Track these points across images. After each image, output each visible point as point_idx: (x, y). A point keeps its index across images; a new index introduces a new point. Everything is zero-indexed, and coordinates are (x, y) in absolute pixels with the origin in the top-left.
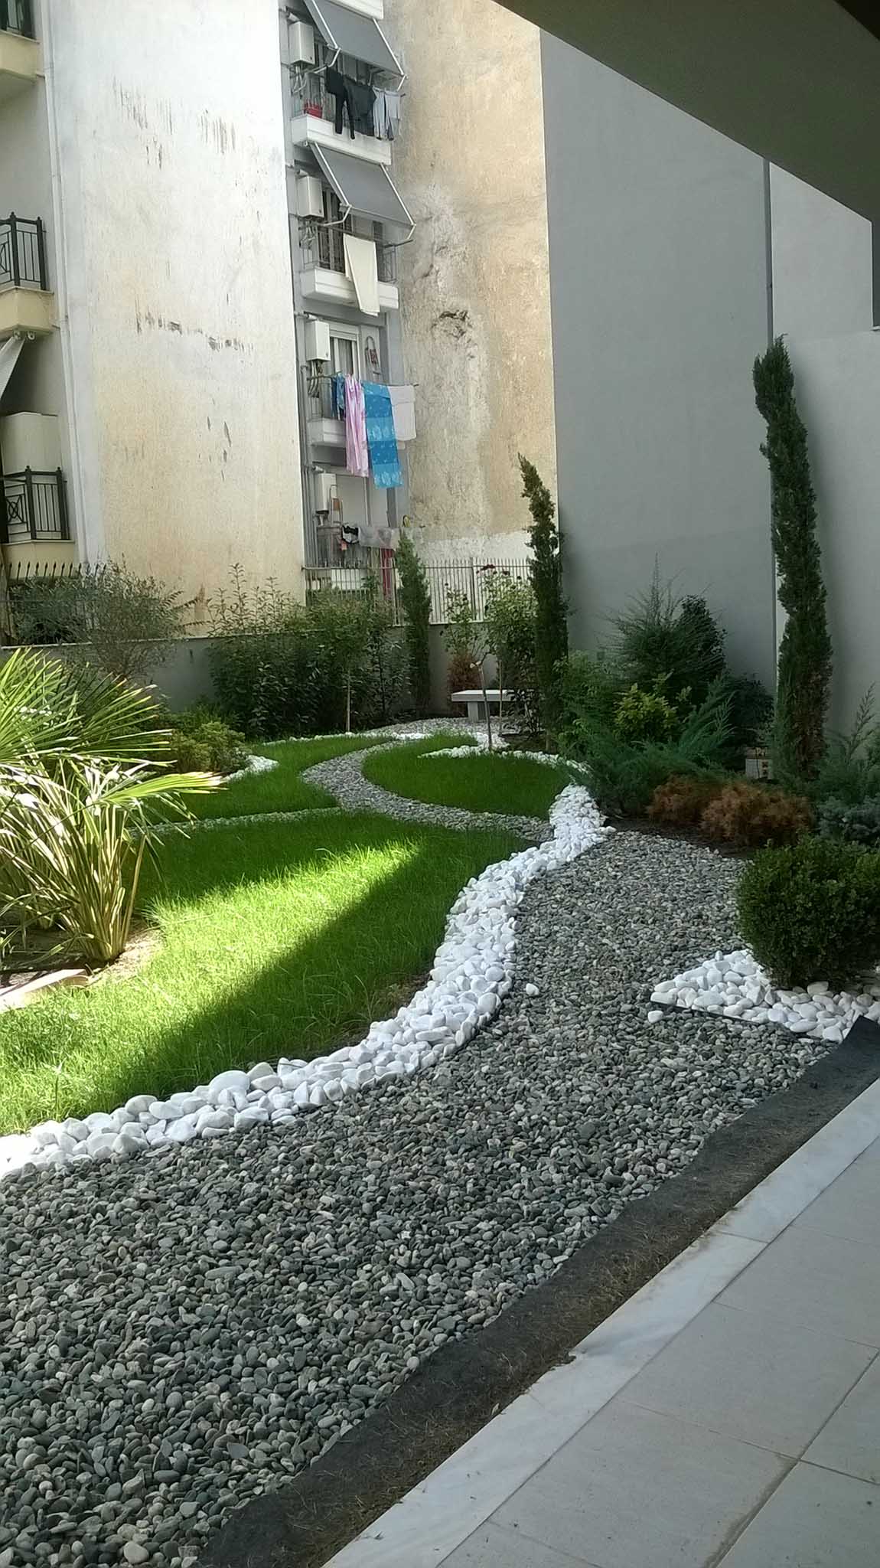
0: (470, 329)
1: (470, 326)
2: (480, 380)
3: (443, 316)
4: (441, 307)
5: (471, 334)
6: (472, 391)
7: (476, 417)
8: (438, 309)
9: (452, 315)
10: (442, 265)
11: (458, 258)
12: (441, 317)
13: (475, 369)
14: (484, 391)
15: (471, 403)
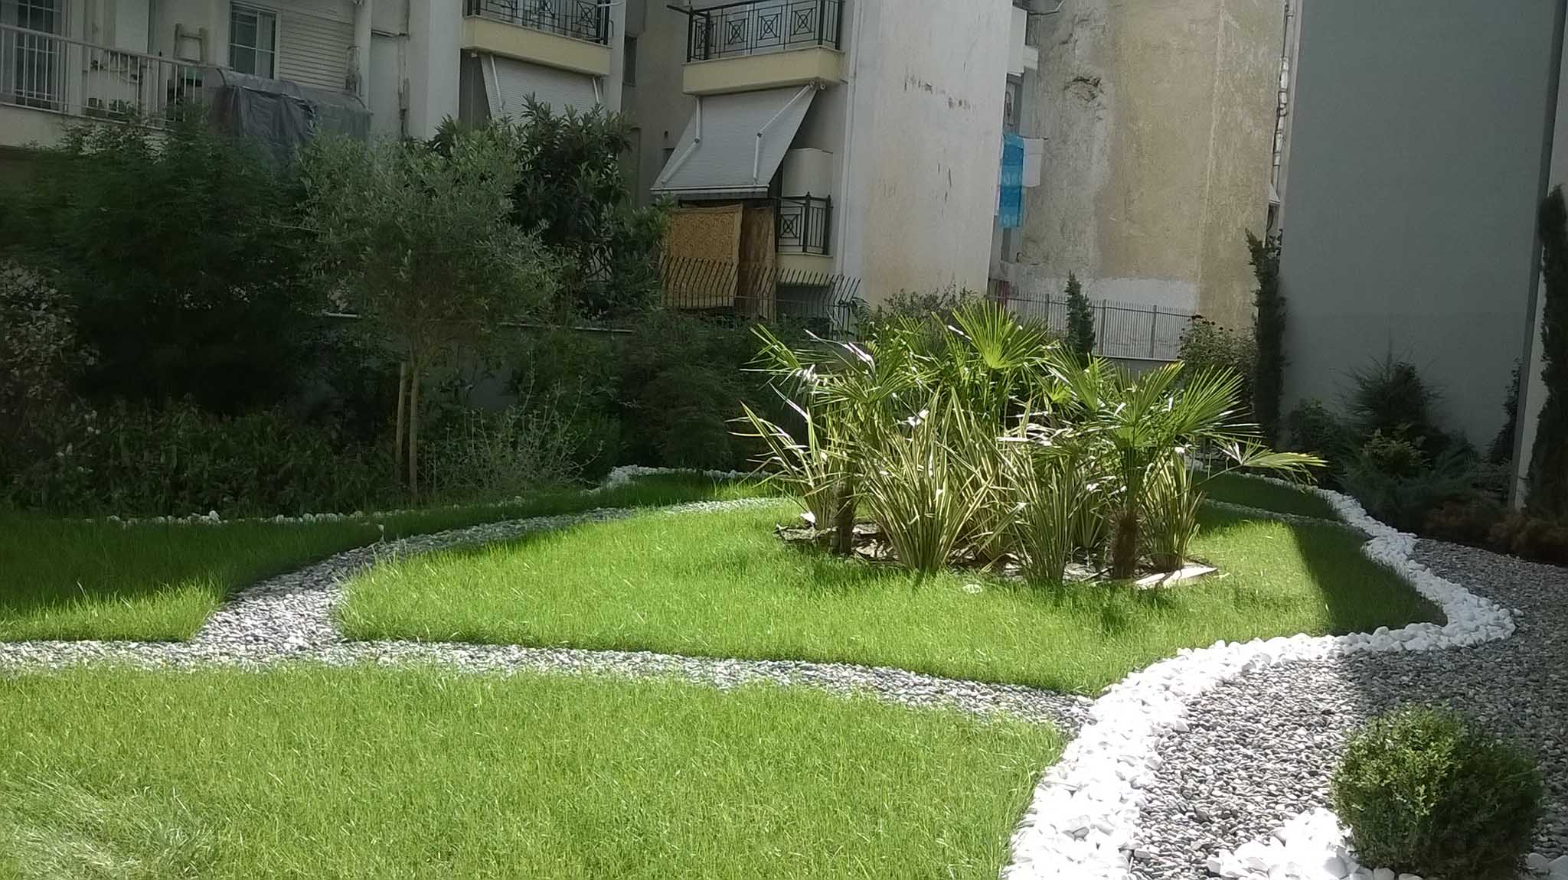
0: (1101, 94)
1: (1102, 92)
2: (1105, 141)
3: (1077, 80)
4: (1075, 71)
5: (1101, 98)
6: (1096, 148)
7: (1097, 172)
8: (1073, 74)
9: (1086, 81)
10: (1082, 35)
11: (1098, 31)
12: (1074, 81)
13: (1103, 130)
14: (1108, 150)
15: (1094, 159)
